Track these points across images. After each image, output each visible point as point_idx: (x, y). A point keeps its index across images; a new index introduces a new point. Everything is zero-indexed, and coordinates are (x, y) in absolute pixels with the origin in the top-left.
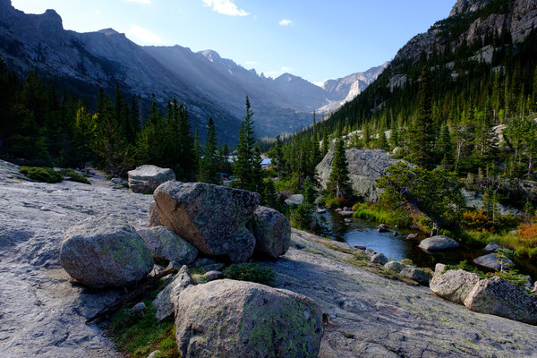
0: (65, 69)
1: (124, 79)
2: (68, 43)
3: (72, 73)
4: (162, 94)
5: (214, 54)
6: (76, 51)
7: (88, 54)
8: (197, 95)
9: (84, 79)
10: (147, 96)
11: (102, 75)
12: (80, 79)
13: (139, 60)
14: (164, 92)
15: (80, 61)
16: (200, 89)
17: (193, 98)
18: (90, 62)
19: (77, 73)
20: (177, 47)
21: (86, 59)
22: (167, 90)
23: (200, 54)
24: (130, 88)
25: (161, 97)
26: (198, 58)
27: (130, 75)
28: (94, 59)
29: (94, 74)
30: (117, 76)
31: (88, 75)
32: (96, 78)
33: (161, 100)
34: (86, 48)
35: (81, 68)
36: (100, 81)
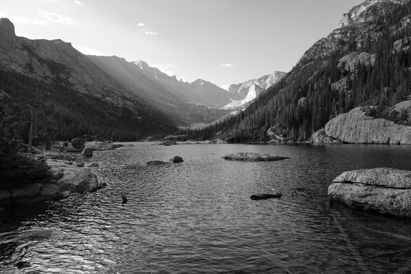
0: (13, 67)
1: (68, 78)
2: (19, 46)
3: (19, 70)
4: (101, 91)
5: (144, 64)
6: (25, 53)
7: (37, 56)
8: (130, 94)
9: (30, 76)
10: (87, 92)
11: (48, 73)
12: (26, 75)
13: (83, 64)
14: (103, 89)
15: (29, 61)
16: (133, 90)
17: (127, 95)
18: (38, 63)
19: (24, 70)
20: (115, 57)
21: (35, 60)
22: (105, 88)
23: (133, 63)
24: (73, 85)
25: (100, 93)
26: (131, 67)
27: (74, 75)
28: (41, 61)
29: (41, 72)
30: (62, 76)
31: (35, 73)
32: (43, 76)
33: (100, 96)
34: (35, 52)
35: (29, 67)
36: (46, 78)
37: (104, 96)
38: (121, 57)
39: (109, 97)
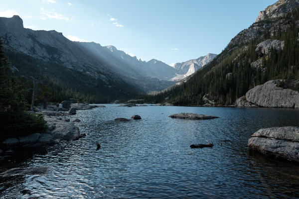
0: (22, 50)
1: (60, 58)
2: (26, 35)
3: (26, 52)
4: (83, 67)
5: (114, 48)
6: (30, 40)
7: (38, 42)
8: (103, 69)
9: (33, 56)
10: (73, 68)
11: (46, 54)
12: (31, 55)
13: (70, 48)
15: (32, 46)
16: (105, 66)
17: (101, 70)
18: (39, 47)
19: (29, 52)
20: (93, 43)
21: (37, 45)
22: (86, 65)
23: (105, 47)
24: (63, 63)
25: (82, 68)
26: (104, 50)
27: (63, 55)
28: (41, 45)
29: (41, 53)
30: (55, 56)
31: (37, 54)
32: (42, 56)
33: (82, 71)
34: (37, 39)
35: (33, 50)
36: (44, 57)
37: (85, 71)
38: (97, 43)
39: (89, 71)
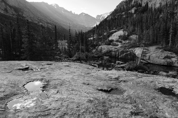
1: (23, 14)
5: (57, 5)
6: (3, 4)
7: (8, 5)
8: (50, 20)
9: (7, 14)
10: (31, 21)
11: (14, 13)
12: (6, 14)
13: (28, 7)
14: (38, 19)
15: (5, 8)
16: (52, 18)
17: (49, 21)
18: (9, 8)
19: (4, 12)
21: (8, 7)
22: (39, 19)
23: (51, 5)
24: (25, 18)
25: (37, 21)
26: (50, 7)
27: (25, 13)
28: (10, 7)
29: (11, 12)
30: (20, 13)
31: (9, 13)
32: (12, 14)
33: (37, 22)
34: (7, 3)
35: (6, 10)
36: (13, 15)
37: (39, 22)
39: (41, 22)
